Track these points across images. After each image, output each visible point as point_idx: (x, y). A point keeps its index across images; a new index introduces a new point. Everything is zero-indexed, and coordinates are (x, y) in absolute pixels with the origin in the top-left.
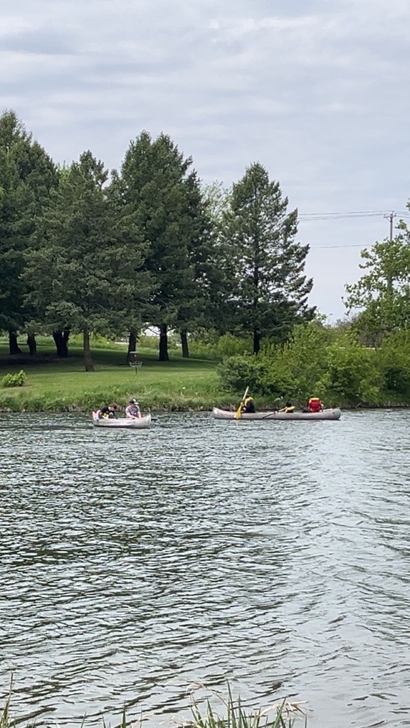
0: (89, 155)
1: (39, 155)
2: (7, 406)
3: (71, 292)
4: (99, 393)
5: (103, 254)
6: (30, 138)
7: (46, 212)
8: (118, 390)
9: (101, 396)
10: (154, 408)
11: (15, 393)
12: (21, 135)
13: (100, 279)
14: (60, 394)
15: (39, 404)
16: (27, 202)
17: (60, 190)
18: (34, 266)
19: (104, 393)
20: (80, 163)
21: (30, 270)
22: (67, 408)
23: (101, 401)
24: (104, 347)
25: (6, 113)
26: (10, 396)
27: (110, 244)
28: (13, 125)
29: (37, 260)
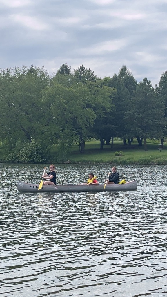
0: (146, 79)
1: (132, 80)
2: (115, 162)
3: (139, 124)
4: (145, 158)
5: (150, 112)
6: (131, 74)
7: (132, 98)
8: (152, 157)
9: (146, 159)
10: (163, 164)
11: (117, 158)
12: (128, 74)
13: (149, 120)
14: (133, 158)
15: (125, 162)
16: (127, 95)
17: (136, 91)
18: (128, 116)
19: (147, 158)
20: (143, 81)
21: (126, 117)
22: (134, 163)
23: (146, 161)
24: (156, 143)
25: (123, 67)
26: (116, 159)
27: (153, 108)
28: (125, 70)
29: (129, 114)
